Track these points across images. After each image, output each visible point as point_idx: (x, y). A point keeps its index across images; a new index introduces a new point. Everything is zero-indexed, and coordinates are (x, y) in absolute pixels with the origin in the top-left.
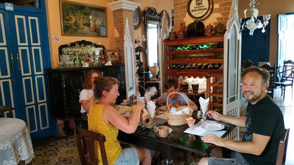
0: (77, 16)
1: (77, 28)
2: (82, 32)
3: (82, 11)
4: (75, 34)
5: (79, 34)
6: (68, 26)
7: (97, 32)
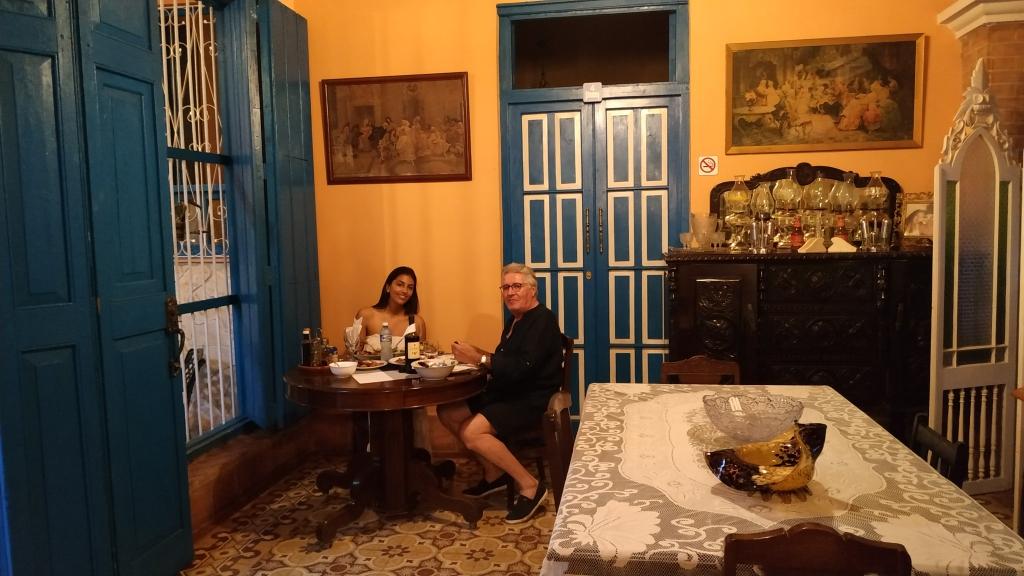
0: (786, 87)
1: (786, 125)
2: (802, 134)
3: (808, 67)
4: (775, 144)
5: (791, 143)
6: (751, 123)
7: (867, 132)
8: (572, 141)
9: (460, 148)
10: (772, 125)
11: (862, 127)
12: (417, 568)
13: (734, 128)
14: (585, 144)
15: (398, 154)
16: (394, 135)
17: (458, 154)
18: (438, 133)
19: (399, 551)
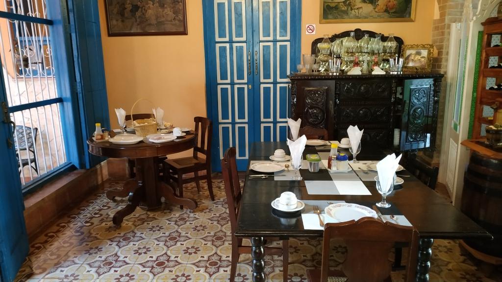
1: (350, 8)
2: (357, 14)
4: (344, 19)
5: (352, 18)
6: (333, 8)
7: (389, 13)
8: (241, 14)
9: (181, 17)
10: (343, 9)
11: (386, 11)
12: (168, 236)
13: (324, 10)
14: (248, 16)
15: (147, 20)
16: (144, 9)
17: (179, 20)
18: (169, 9)
19: (158, 228)
